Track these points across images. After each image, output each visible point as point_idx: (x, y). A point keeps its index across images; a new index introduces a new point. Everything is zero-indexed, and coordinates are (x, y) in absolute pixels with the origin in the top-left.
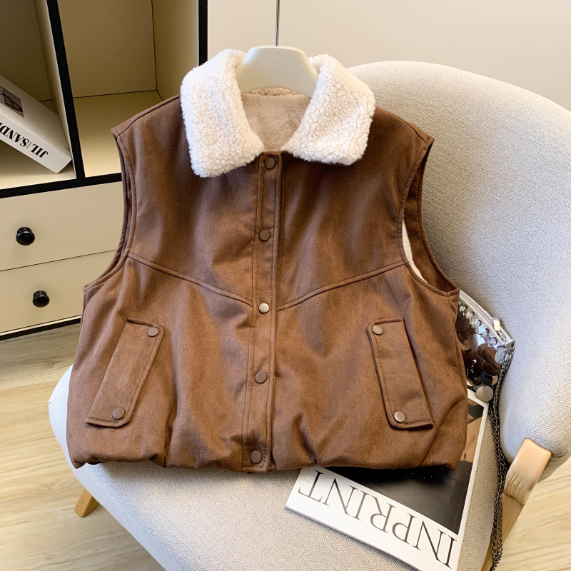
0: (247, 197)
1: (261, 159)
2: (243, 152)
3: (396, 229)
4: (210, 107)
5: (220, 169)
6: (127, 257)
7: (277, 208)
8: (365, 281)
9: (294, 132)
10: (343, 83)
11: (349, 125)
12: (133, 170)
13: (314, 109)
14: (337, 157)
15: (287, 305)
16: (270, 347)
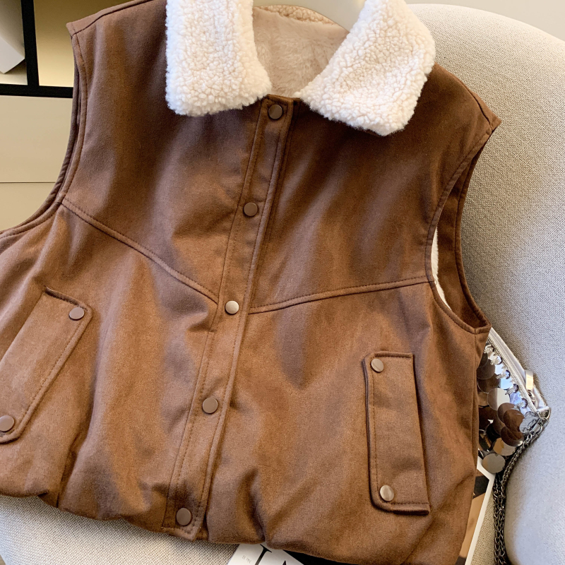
0: (236, 153)
1: (264, 104)
2: (240, 89)
3: (426, 232)
4: (206, 17)
5: (205, 107)
6: (60, 204)
7: (273, 175)
8: (372, 294)
9: (316, 74)
10: (398, 19)
11: (394, 79)
12: (87, 86)
13: (351, 47)
14: (371, 121)
15: (264, 309)
16: (231, 364)
